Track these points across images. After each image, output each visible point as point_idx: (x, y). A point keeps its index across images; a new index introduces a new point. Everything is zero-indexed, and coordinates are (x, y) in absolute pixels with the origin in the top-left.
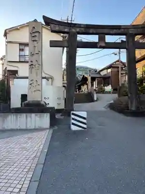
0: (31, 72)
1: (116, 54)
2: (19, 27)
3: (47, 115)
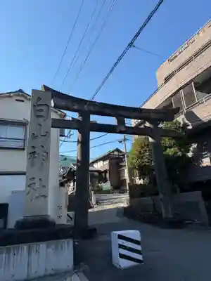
1: (120, 142)
3: (68, 243)
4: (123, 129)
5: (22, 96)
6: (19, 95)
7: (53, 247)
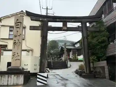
0: (14, 47)
2: (10, 16)
3: (22, 76)
4: (66, 29)
5: (23, 14)
6: (21, 14)
7: (16, 76)
